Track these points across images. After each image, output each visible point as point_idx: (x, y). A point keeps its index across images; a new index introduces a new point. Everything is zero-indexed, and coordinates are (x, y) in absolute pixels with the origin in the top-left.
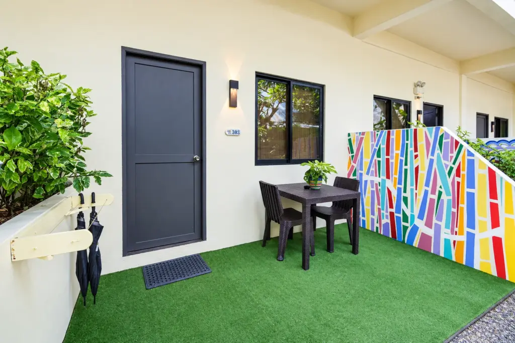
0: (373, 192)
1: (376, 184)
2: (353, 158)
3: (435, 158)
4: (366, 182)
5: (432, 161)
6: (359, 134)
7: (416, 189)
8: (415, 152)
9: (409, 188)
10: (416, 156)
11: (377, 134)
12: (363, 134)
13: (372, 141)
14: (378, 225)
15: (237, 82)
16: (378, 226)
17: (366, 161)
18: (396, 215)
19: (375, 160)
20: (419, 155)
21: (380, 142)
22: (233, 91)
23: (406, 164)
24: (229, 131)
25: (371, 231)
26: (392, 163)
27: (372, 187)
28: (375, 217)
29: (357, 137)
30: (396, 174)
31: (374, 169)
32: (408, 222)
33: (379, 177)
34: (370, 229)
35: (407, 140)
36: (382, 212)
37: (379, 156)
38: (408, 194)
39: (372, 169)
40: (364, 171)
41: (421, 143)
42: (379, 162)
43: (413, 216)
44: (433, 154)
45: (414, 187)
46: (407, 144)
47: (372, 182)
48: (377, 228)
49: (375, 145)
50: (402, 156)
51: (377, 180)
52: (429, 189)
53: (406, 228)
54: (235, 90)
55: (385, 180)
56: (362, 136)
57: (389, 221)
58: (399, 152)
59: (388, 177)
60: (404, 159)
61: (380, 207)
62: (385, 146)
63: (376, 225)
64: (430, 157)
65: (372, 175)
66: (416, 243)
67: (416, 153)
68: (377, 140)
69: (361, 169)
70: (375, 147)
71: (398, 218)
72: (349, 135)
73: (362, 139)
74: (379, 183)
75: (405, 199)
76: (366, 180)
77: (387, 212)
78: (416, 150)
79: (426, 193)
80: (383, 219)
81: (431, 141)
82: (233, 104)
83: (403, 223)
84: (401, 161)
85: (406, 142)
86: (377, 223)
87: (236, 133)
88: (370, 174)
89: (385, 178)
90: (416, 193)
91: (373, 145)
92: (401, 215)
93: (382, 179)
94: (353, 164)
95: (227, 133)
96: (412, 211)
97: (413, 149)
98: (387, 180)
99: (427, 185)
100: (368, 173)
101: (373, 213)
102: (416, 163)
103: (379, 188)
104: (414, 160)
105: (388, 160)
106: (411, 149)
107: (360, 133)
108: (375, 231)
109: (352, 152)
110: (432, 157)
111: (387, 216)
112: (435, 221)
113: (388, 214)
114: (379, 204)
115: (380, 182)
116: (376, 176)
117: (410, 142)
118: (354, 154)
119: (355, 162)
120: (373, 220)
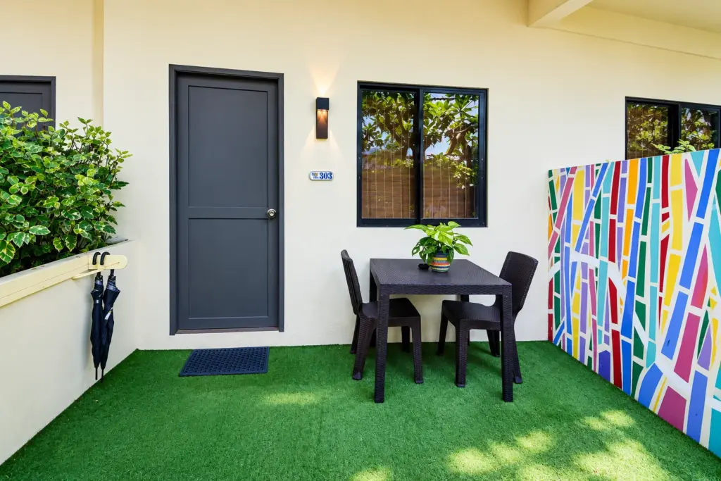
0: (584, 285)
1: (591, 271)
2: (556, 218)
3: (706, 222)
4: (575, 264)
5: (698, 229)
6: (565, 173)
7: (661, 290)
8: (663, 207)
9: (648, 284)
10: (665, 216)
11: (597, 171)
12: (573, 170)
13: (587, 186)
14: (591, 354)
15: (327, 100)
16: (592, 356)
17: (577, 223)
18: (622, 338)
19: (592, 223)
20: (670, 215)
21: (602, 187)
22: (322, 113)
23: (644, 233)
24: (315, 174)
25: (579, 362)
26: (620, 229)
27: (584, 276)
28: (588, 336)
29: (563, 177)
30: (626, 254)
31: (588, 241)
32: (642, 358)
33: (597, 257)
34: (578, 359)
35: (650, 181)
36: (598, 327)
37: (597, 216)
38: (646, 300)
39: (586, 241)
40: (572, 245)
41: (677, 187)
42: (598, 226)
43: (652, 346)
44: (701, 213)
45: (657, 285)
46: (649, 189)
47: (584, 265)
48: (590, 359)
49: (592, 193)
50: (638, 215)
51: (593, 263)
52: (690, 293)
53: (638, 369)
54: (324, 112)
55: (607, 264)
56: (571, 176)
57: (610, 349)
58: (633, 207)
59: (612, 259)
60: (640, 221)
61: (596, 318)
62: (609, 195)
63: (589, 353)
64: (695, 219)
65: (584, 252)
66: (655, 405)
67: (665, 211)
68: (596, 180)
69: (568, 240)
70: (592, 197)
71: (627, 345)
72: (550, 173)
73: (571, 180)
74: (597, 269)
75: (641, 309)
76: (574, 261)
77: (607, 328)
78: (665, 204)
79: (682, 299)
80: (600, 342)
81: (699, 182)
82: (322, 132)
83: (634, 359)
84: (637, 225)
85: (648, 185)
86: (591, 349)
87: (326, 176)
88: (581, 251)
89: (606, 259)
90: (660, 299)
91: (588, 193)
92: (631, 341)
93: (601, 262)
94: (555, 229)
95: (312, 177)
96: (652, 335)
97: (659, 201)
98: (610, 263)
99: (685, 282)
100: (577, 249)
101: (583, 329)
102: (664, 230)
103: (596, 279)
104: (661, 224)
105: (613, 222)
106: (656, 200)
107: (568, 169)
108: (586, 363)
109: (554, 207)
110: (699, 220)
111: (607, 338)
112: (695, 367)
113: (610, 334)
114: (594, 313)
115: (598, 267)
116: (592, 254)
117: (655, 186)
118: (557, 210)
119: (558, 226)
120: (583, 341)
